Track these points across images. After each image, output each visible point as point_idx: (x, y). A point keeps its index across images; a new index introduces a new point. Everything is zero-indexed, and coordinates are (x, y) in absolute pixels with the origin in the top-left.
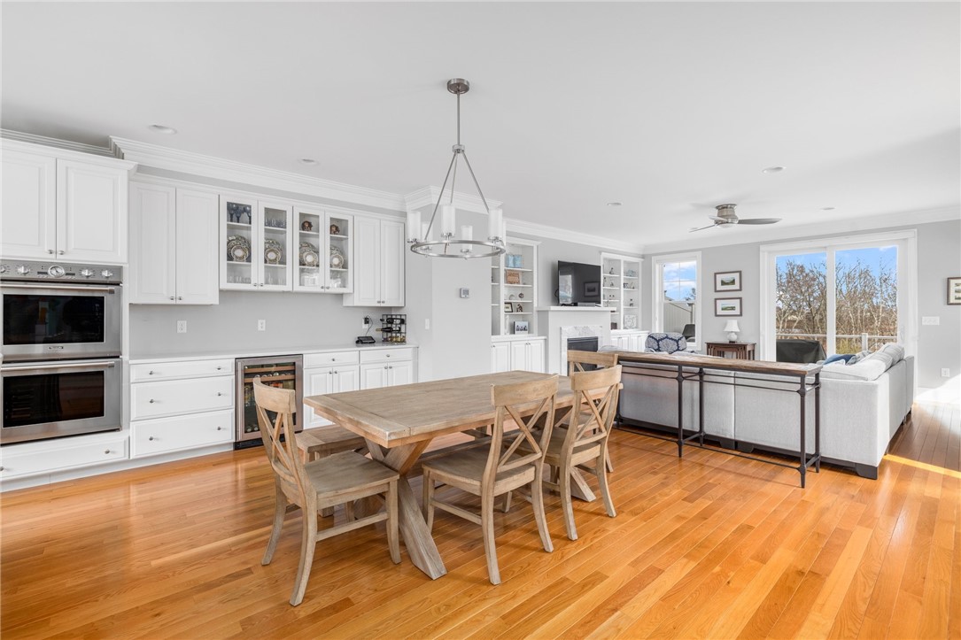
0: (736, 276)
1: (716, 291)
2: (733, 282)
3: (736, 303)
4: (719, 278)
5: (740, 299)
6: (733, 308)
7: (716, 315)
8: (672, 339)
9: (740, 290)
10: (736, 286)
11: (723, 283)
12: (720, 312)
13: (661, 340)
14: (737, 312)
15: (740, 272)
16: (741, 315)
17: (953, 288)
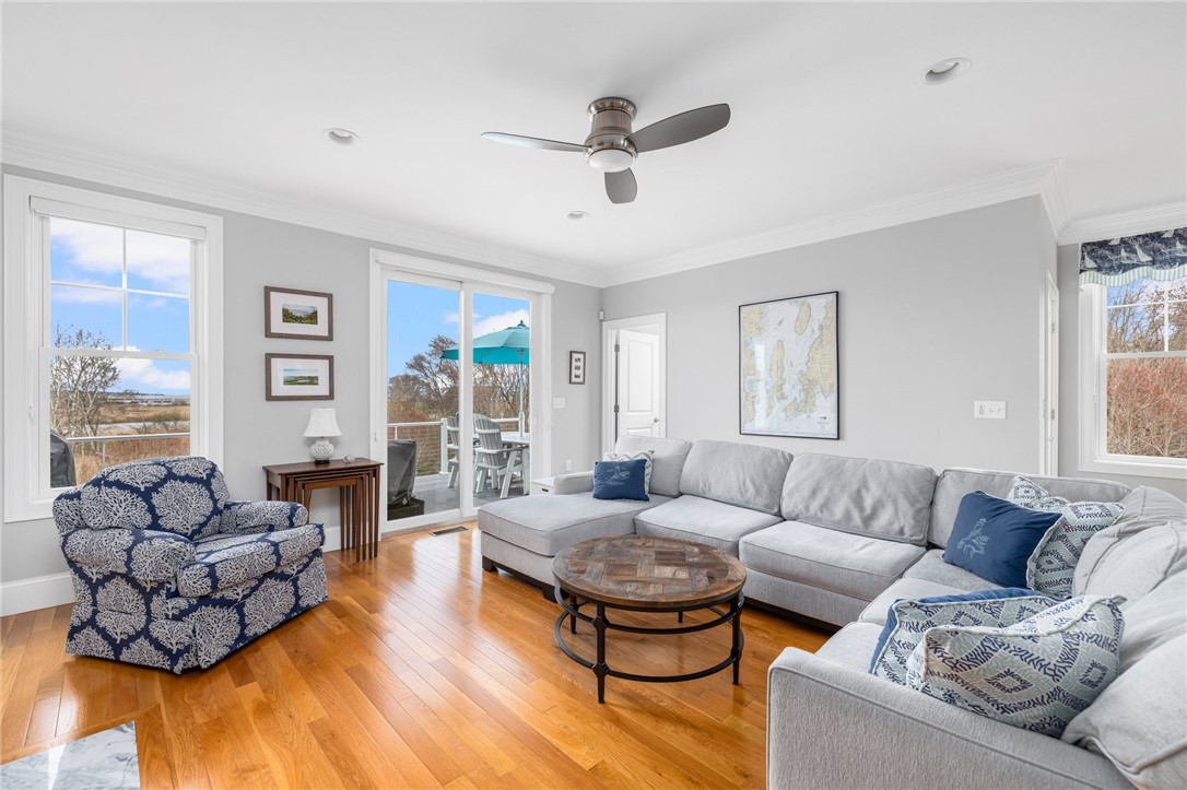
0: (321, 305)
1: (268, 334)
2: (312, 318)
3: (320, 370)
4: (279, 302)
5: (330, 358)
6: (313, 381)
7: (270, 397)
8: (186, 479)
9: (330, 338)
10: (321, 328)
11: (288, 316)
12: (279, 388)
13: (156, 488)
14: (322, 389)
15: (330, 297)
16: (331, 396)
17: (574, 364)
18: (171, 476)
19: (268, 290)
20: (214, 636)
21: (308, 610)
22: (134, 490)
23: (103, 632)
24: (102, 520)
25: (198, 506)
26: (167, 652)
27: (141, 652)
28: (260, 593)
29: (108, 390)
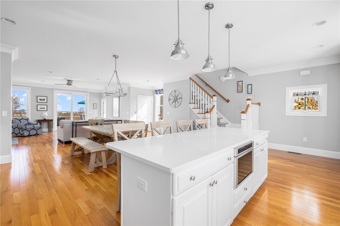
0: (45, 98)
1: (37, 102)
2: (44, 100)
3: (45, 107)
4: (39, 98)
5: (47, 105)
6: (44, 108)
7: (37, 110)
8: (25, 119)
9: (47, 102)
10: (45, 101)
11: (40, 100)
12: (39, 109)
13: (21, 120)
14: (46, 109)
15: (47, 97)
16: (47, 110)
17: (94, 106)
18: (23, 119)
19: (37, 96)
20: (26, 133)
21: (38, 134)
22: (18, 120)
23: (15, 133)
24: (15, 122)
25: (26, 122)
26: (21, 134)
27: (19, 135)
28: (32, 130)
29: (17, 109)
